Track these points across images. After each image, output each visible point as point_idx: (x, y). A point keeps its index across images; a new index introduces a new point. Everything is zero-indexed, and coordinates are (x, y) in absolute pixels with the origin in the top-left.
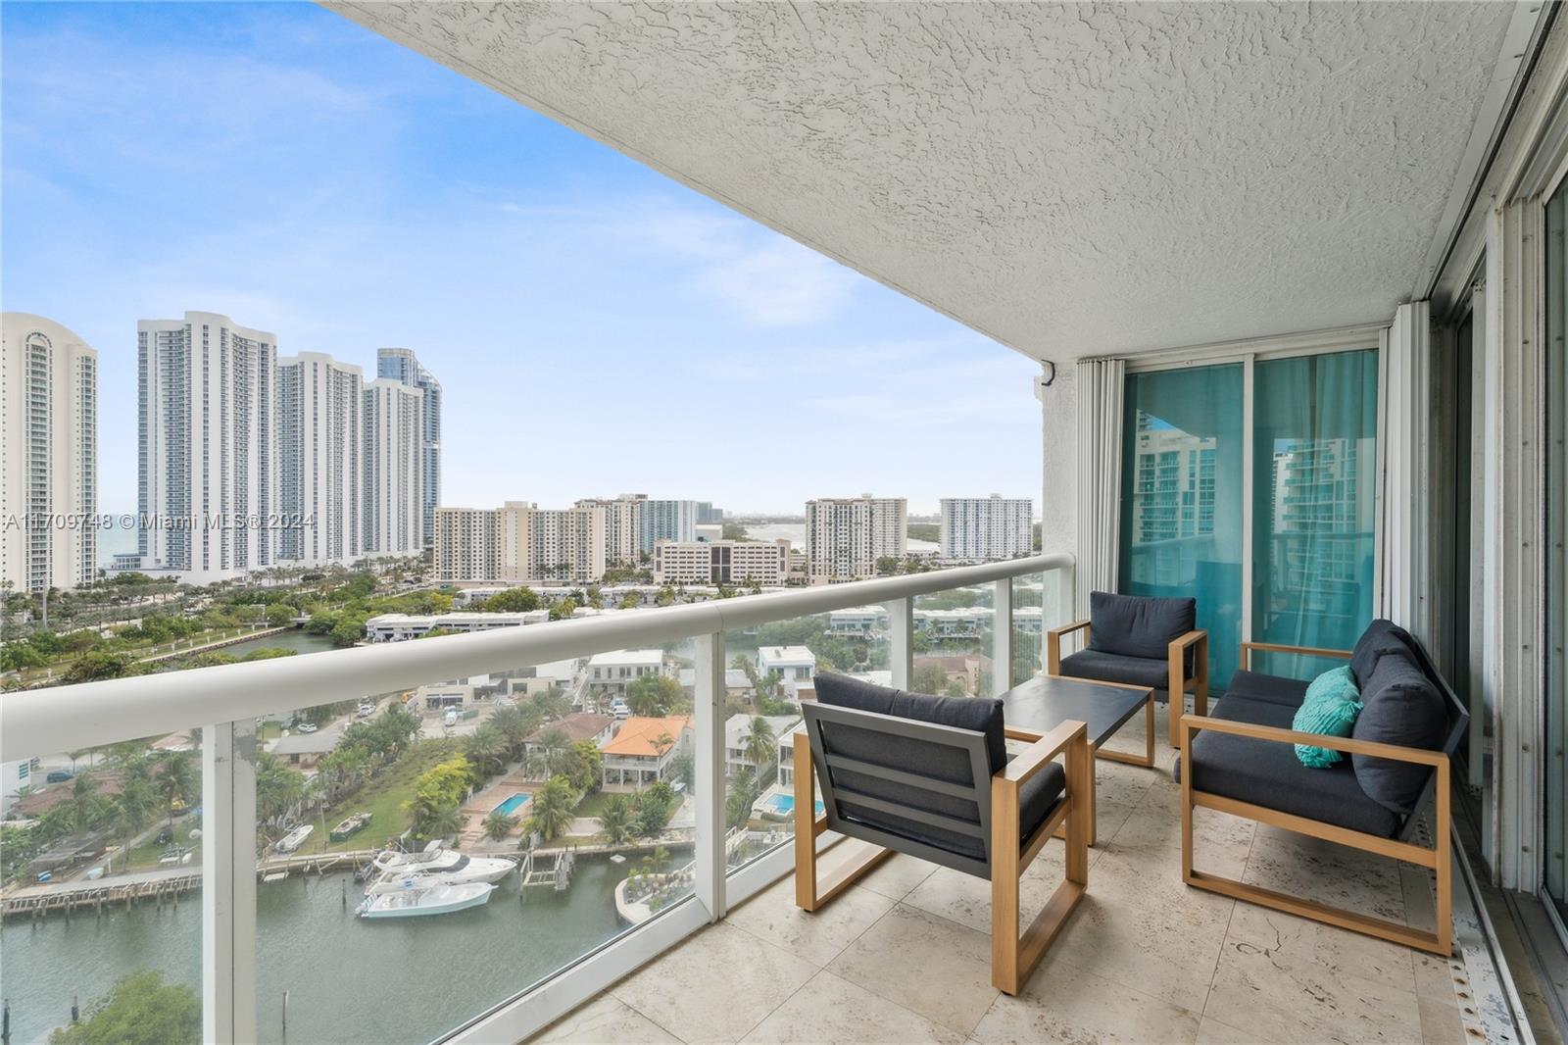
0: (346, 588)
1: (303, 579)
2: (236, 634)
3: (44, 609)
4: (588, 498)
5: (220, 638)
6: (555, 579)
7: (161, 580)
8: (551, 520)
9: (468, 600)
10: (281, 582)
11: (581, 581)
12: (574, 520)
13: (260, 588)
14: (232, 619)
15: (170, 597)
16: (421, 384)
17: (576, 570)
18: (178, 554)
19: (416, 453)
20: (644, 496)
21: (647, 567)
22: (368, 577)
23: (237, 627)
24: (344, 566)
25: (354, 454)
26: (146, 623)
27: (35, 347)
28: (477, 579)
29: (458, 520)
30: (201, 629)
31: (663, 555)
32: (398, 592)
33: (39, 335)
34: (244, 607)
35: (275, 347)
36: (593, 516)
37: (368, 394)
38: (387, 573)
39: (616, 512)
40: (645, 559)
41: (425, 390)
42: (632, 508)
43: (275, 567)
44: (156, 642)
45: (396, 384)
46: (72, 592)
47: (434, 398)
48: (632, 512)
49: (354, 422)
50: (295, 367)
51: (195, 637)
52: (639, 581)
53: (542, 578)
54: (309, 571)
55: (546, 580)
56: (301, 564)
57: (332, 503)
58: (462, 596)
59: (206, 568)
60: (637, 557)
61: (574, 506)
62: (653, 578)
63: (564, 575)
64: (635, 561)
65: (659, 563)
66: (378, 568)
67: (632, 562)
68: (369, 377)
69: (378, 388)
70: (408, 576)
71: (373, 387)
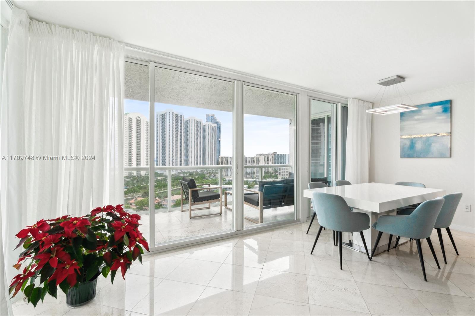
1: (189, 174)
2: (175, 188)
3: (139, 179)
4: (259, 153)
6: (250, 177)
7: (161, 174)
8: (249, 160)
9: (227, 182)
10: (184, 175)
11: (257, 177)
12: (255, 160)
13: (180, 176)
15: (162, 178)
16: (216, 123)
17: (256, 174)
19: (215, 141)
20: (276, 153)
21: (277, 174)
22: (203, 174)
23: (175, 186)
24: (198, 171)
25: (200, 142)
26: (157, 184)
27: (138, 120)
28: (230, 176)
29: (225, 159)
31: (281, 170)
32: (210, 179)
33: (138, 117)
34: (177, 181)
35: (183, 116)
36: (261, 158)
37: (204, 126)
38: (208, 174)
39: (267, 157)
40: (276, 172)
41: (217, 125)
42: (272, 156)
43: (183, 171)
44: (159, 188)
45: (210, 123)
46: (144, 176)
47: (220, 126)
48: (272, 157)
49: (200, 134)
50: (188, 121)
52: (274, 178)
53: (247, 176)
54: (190, 172)
55: (248, 177)
57: (195, 155)
58: (226, 180)
60: (273, 171)
61: (256, 156)
62: (278, 177)
63: (253, 175)
64: (273, 172)
65: (280, 173)
66: (206, 172)
67: (272, 172)
68: (204, 123)
69: (206, 125)
70: (213, 174)
71: (205, 125)
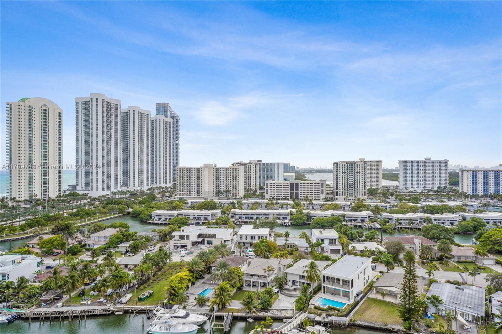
0: (145, 199)
1: (130, 195)
2: (107, 216)
3: (46, 205)
4: (237, 162)
5: (102, 217)
6: (224, 197)
7: (83, 195)
8: (222, 171)
9: (189, 205)
10: (122, 196)
11: (234, 197)
12: (231, 171)
13: (115, 198)
14: (105, 210)
15: (85, 201)
16: (172, 117)
17: (232, 193)
18: (89, 185)
19: (170, 144)
20: (261, 161)
21: (262, 191)
22: (152, 194)
23: (107, 213)
24: (144, 190)
25: (147, 146)
26: (78, 211)
27: (44, 110)
28: (193, 196)
29: (186, 171)
30: (96, 214)
31: (269, 186)
32: (163, 201)
33: (45, 105)
34: (110, 205)
35: (120, 105)
36: (239, 169)
37: (153, 122)
38: (159, 193)
39: (249, 168)
40: (261, 188)
41: (173, 119)
42: (256, 166)
43: (120, 190)
44: (81, 218)
45: (162, 117)
46: (54, 198)
47: (177, 122)
48: (256, 168)
49: (147, 133)
50: (127, 112)
51: (94, 216)
52: (258, 198)
53: (219, 196)
54: (132, 192)
55: (220, 197)
56: (129, 189)
57: (140, 165)
58: (187, 203)
59: (97, 190)
60: (258, 187)
61: (231, 166)
62: (264, 196)
63: (227, 195)
64: (257, 189)
65: (267, 190)
66: (156, 191)
67: (256, 190)
68: (153, 115)
69: (156, 119)
70: (167, 194)
71: (154, 119)
